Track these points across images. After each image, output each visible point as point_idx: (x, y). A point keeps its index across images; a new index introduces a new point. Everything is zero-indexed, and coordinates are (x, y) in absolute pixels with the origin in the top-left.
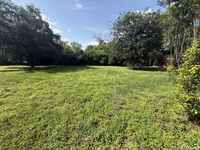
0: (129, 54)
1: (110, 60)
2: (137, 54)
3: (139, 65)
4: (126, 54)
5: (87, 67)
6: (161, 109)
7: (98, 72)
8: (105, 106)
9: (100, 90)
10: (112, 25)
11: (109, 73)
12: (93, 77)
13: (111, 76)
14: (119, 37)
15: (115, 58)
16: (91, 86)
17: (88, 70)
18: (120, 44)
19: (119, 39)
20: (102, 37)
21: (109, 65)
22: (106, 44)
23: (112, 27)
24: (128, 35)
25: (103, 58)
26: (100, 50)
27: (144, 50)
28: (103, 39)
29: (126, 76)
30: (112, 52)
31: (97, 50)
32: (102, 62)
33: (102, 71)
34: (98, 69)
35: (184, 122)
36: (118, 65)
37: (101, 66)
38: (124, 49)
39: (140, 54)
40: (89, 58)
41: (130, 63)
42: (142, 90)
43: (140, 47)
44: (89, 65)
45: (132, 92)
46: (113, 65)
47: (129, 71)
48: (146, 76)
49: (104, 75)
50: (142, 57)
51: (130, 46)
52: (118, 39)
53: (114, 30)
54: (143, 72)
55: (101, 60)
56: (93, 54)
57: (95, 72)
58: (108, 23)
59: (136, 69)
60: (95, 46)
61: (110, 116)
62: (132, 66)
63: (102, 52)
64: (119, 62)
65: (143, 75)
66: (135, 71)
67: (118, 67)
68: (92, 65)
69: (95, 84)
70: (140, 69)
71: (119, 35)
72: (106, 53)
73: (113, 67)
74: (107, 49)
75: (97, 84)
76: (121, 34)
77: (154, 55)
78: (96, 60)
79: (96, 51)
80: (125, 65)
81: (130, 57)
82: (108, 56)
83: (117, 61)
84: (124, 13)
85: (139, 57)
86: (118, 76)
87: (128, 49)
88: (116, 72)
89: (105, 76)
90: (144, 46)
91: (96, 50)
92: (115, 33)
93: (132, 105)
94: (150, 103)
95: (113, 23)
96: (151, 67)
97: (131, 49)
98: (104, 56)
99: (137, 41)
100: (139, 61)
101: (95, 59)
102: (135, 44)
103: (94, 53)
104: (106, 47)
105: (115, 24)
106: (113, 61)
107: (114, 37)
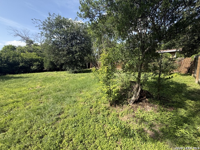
0: (67, 58)
1: (46, 65)
2: (75, 58)
3: (78, 69)
4: (64, 58)
5: (6, 77)
6: (94, 104)
7: (27, 82)
8: (35, 127)
9: (28, 107)
10: (42, 24)
11: (46, 80)
12: (16, 90)
13: (47, 84)
14: (54, 40)
15: (52, 63)
16: (11, 106)
17: (6, 82)
18: (55, 48)
19: (54, 42)
20: (30, 36)
21: (46, 71)
22: (38, 46)
23: (41, 27)
24: (63, 39)
25: (35, 63)
26: (29, 53)
27: (80, 54)
28: (33, 40)
29: (66, 80)
30: (47, 55)
31: (24, 52)
32: (34, 68)
33: (35, 79)
34: (27, 77)
35: (108, 109)
36: (58, 70)
37: (34, 73)
38: (61, 53)
39: (77, 58)
40: (9, 64)
41: (69, 67)
42: (81, 92)
43: (76, 52)
44: (10, 74)
45: (71, 97)
46: (51, 70)
47: (69, 75)
48: (84, 77)
49: (37, 84)
50: (80, 61)
51: (67, 51)
52: (52, 42)
53: (45, 30)
54: (82, 74)
55: (33, 66)
56: (17, 58)
57: (21, 83)
58: (34, 20)
59: (76, 72)
60: (19, 46)
61: (42, 137)
62: (72, 69)
63: (34, 56)
64: (58, 67)
65: (83, 77)
66: (76, 74)
67: (58, 72)
68: (18, 74)
69: (20, 99)
70: (80, 72)
71: (52, 37)
72: (40, 57)
73: (52, 72)
74: (40, 52)
75: (23, 100)
76: (55, 37)
77: (90, 59)
78: (23, 66)
79: (22, 54)
80: (64, 69)
81: (68, 61)
82: (43, 60)
83: (56, 66)
84: (54, 15)
85: (76, 61)
86: (57, 83)
87: (65, 53)
88: (54, 79)
89: (39, 86)
90: (79, 51)
91: (21, 52)
92: (47, 34)
93: (70, 111)
94: (87, 102)
95: (42, 22)
96: (89, 69)
97: (68, 53)
98: (37, 60)
99: (72, 46)
100: (78, 65)
101: (21, 65)
102: (72, 49)
103: (18, 56)
104: (38, 50)
105: (45, 24)
106: (51, 66)
107: (45, 38)
